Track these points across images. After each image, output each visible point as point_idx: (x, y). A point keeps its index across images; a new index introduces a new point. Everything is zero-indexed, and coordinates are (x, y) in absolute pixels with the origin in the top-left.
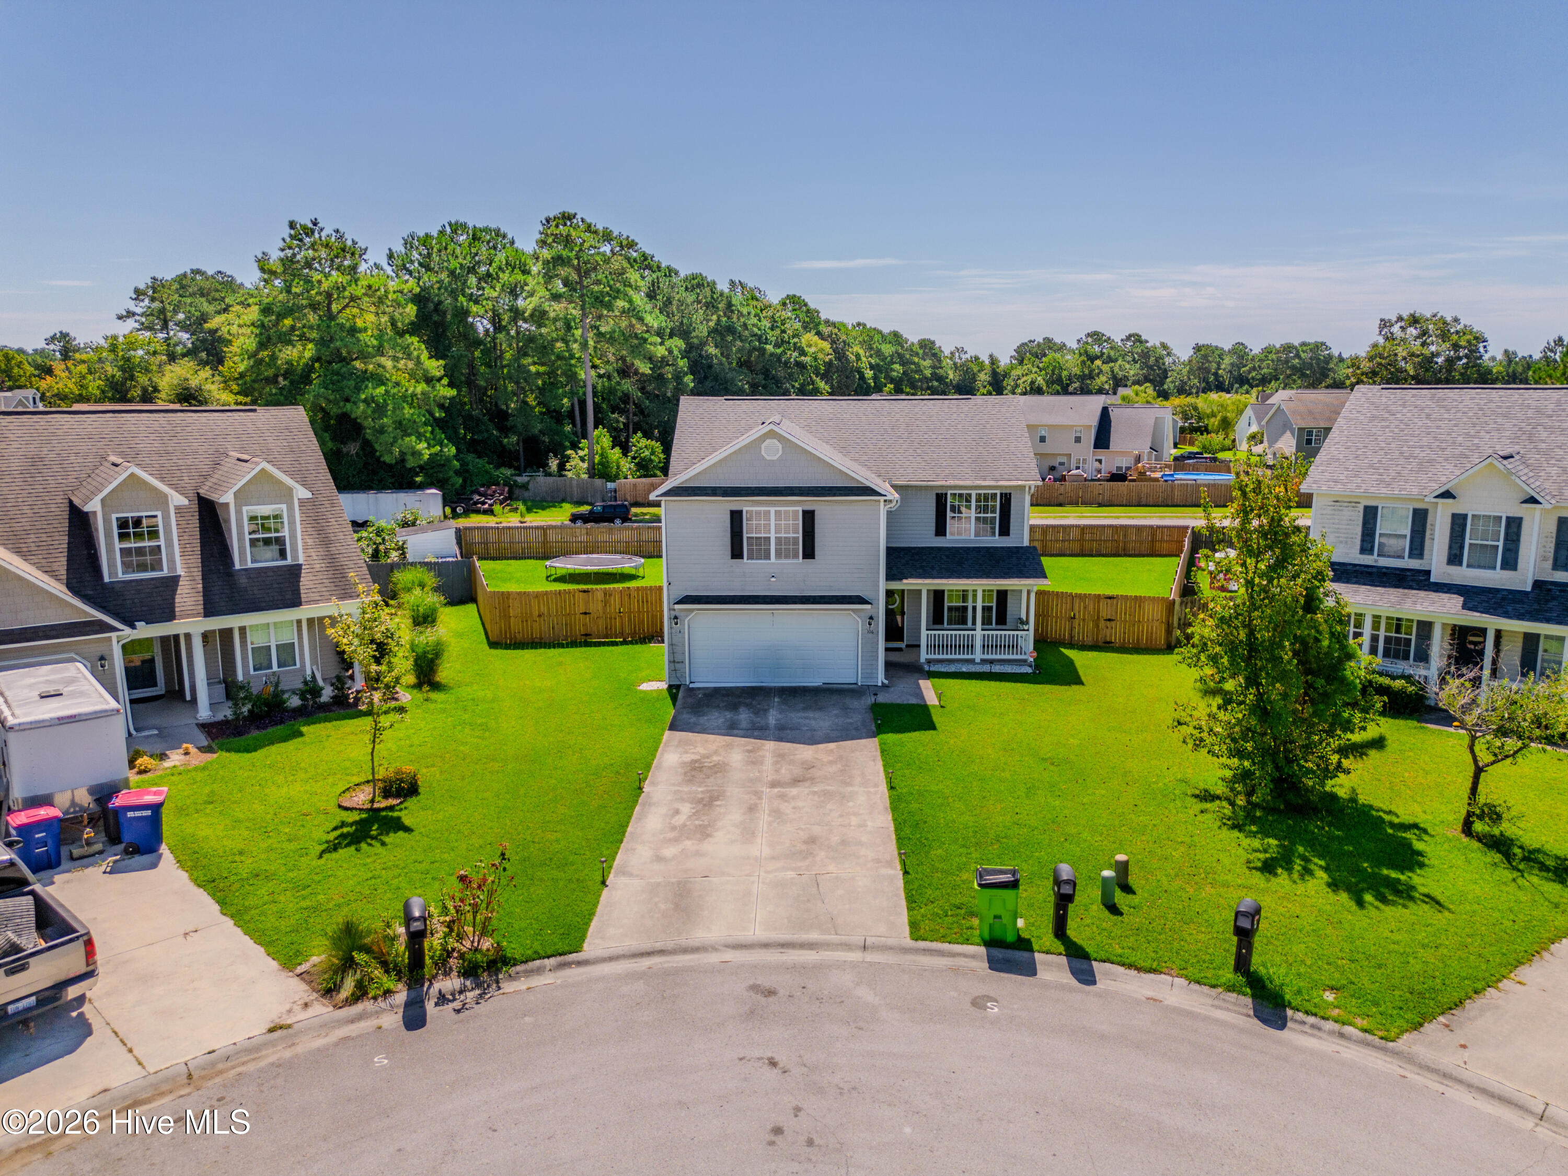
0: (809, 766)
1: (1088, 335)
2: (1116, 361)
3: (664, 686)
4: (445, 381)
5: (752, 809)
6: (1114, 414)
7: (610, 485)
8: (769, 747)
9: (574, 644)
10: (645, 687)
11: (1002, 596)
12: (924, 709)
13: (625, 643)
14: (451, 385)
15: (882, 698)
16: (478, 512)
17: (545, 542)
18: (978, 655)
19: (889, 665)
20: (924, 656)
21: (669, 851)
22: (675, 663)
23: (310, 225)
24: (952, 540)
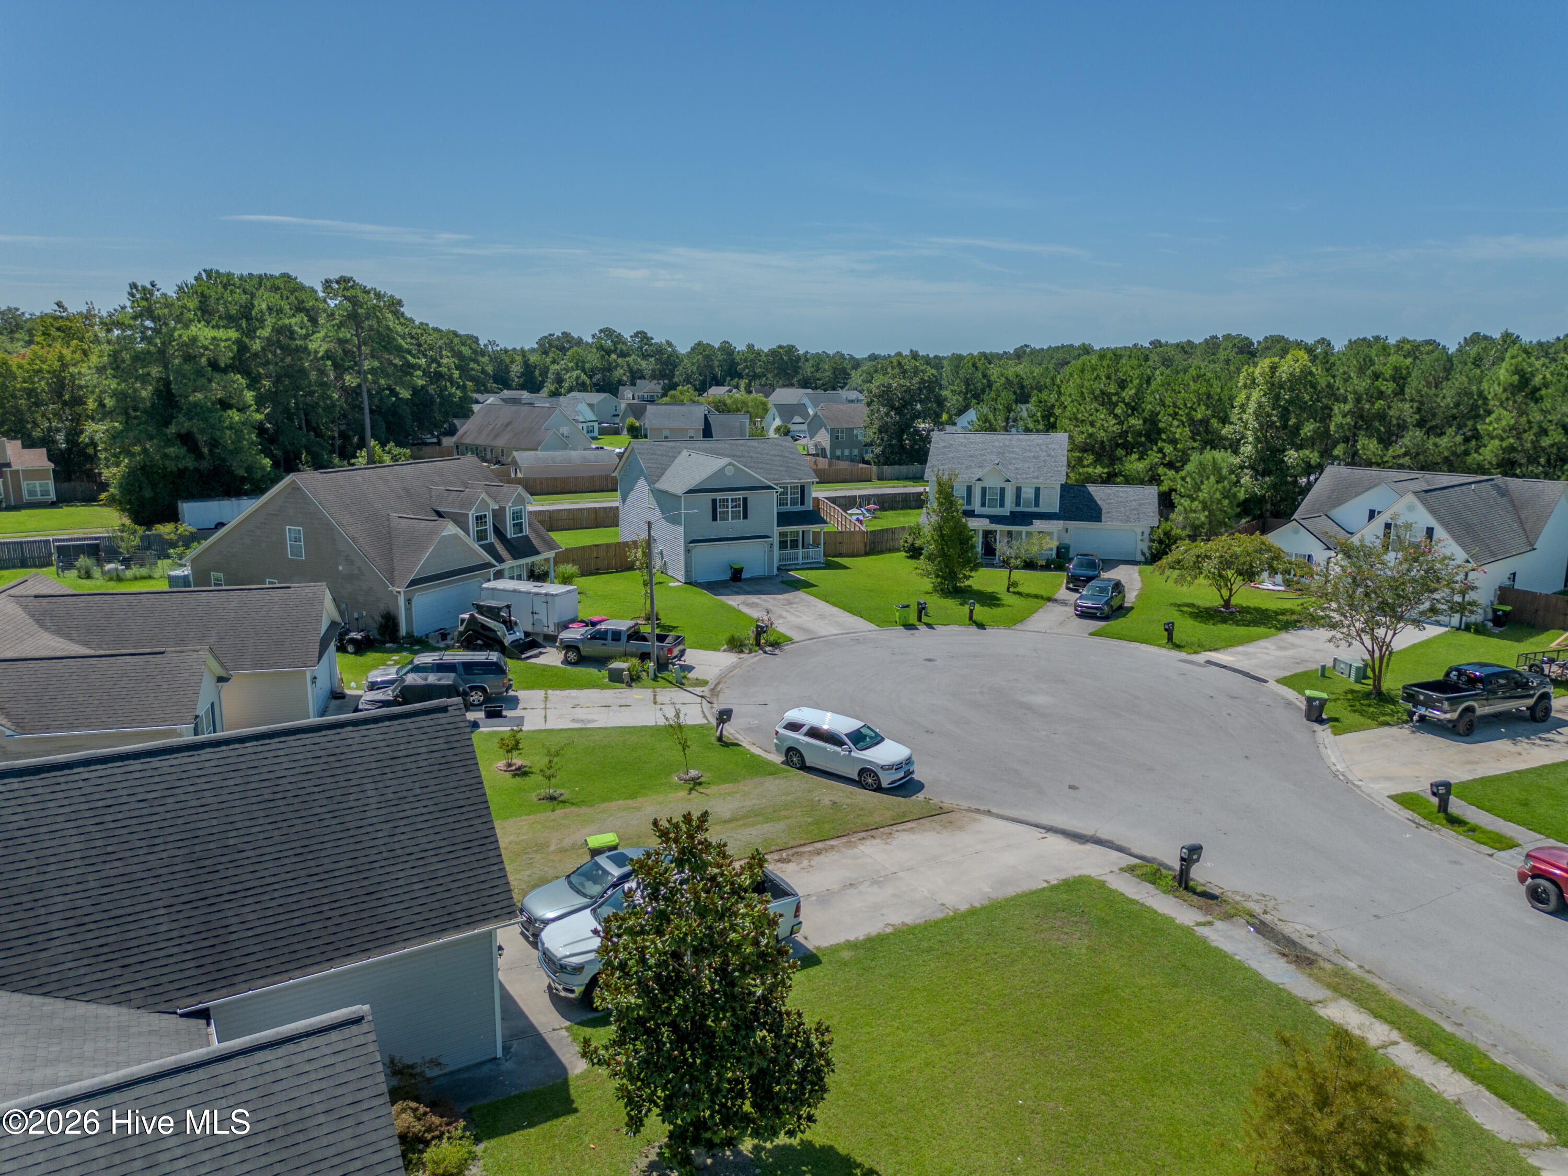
3: (680, 583)
5: (788, 611)
6: (712, 419)
8: (763, 596)
10: (671, 585)
12: (802, 580)
13: (617, 572)
18: (801, 561)
22: (688, 571)
23: (149, 286)
24: (782, 508)
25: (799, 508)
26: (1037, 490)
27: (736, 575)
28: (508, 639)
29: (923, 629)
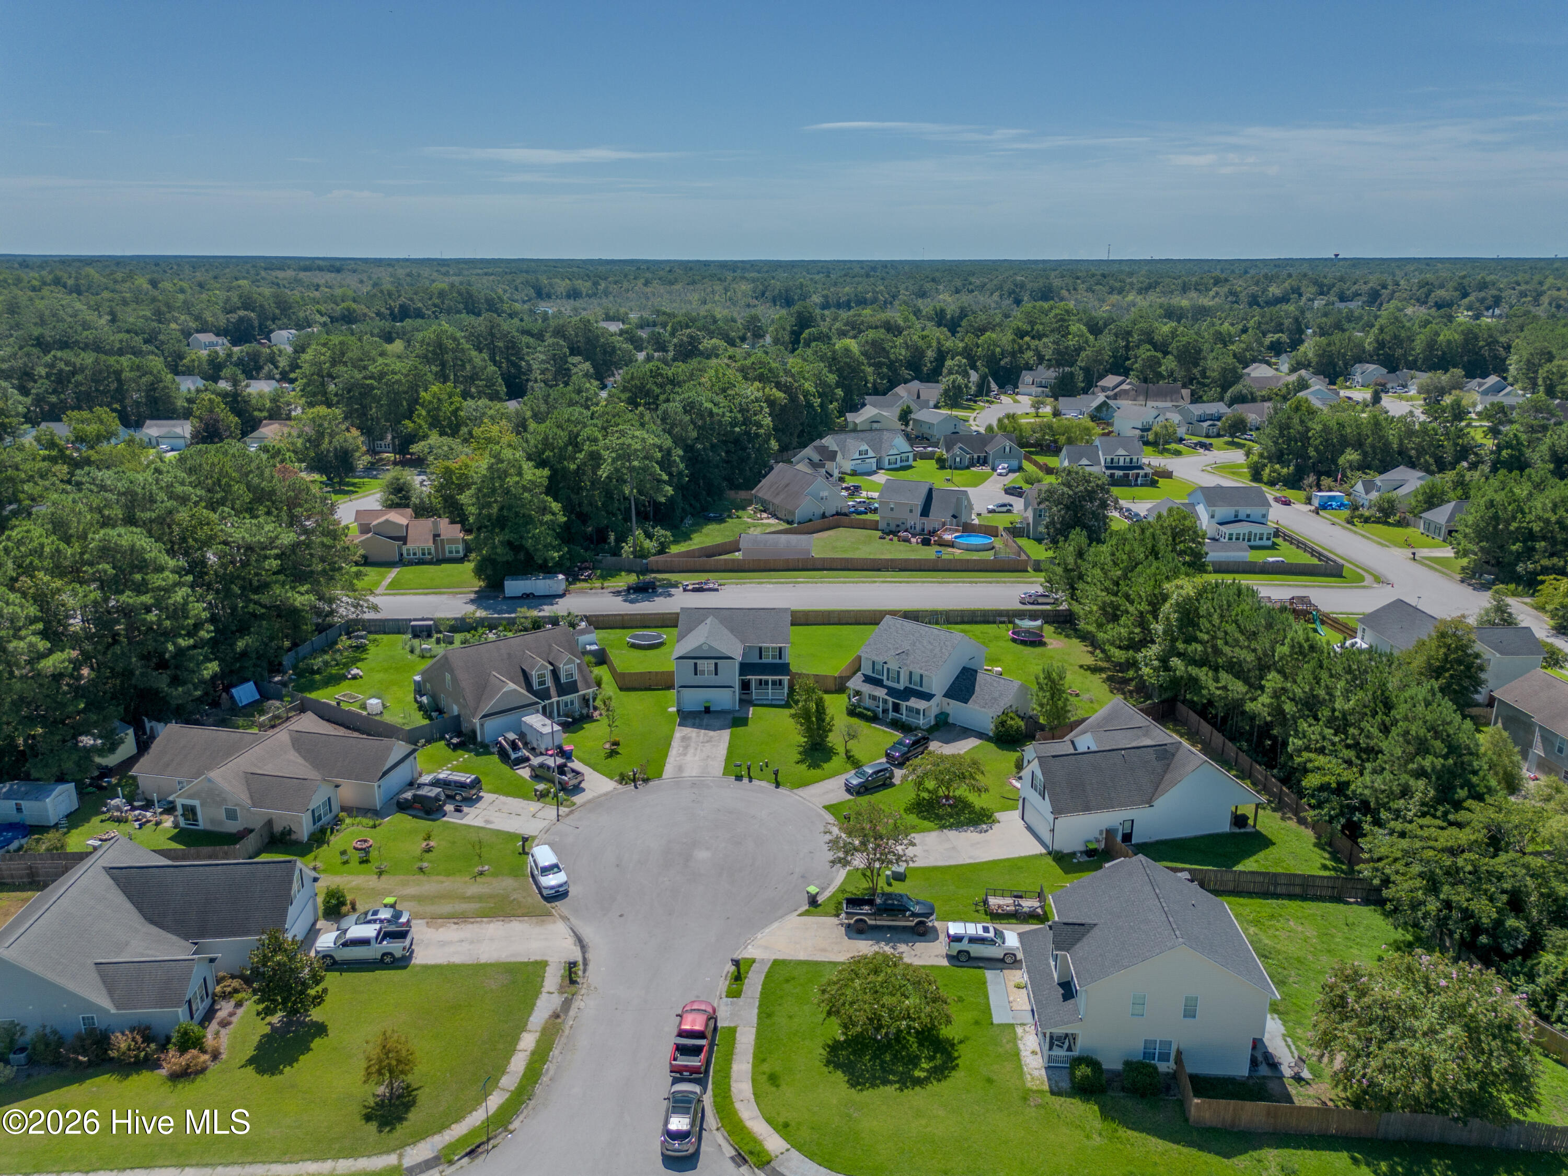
0: (711, 737)
3: (675, 708)
5: (696, 749)
6: (934, 494)
7: (644, 561)
8: (703, 732)
9: (646, 689)
10: (671, 708)
12: (747, 718)
13: (662, 689)
15: (737, 715)
16: (580, 580)
18: (769, 698)
19: (742, 702)
20: (751, 699)
21: (679, 757)
22: (679, 700)
24: (764, 661)
25: (777, 661)
26: (921, 676)
27: (707, 710)
28: (513, 756)
29: (746, 780)
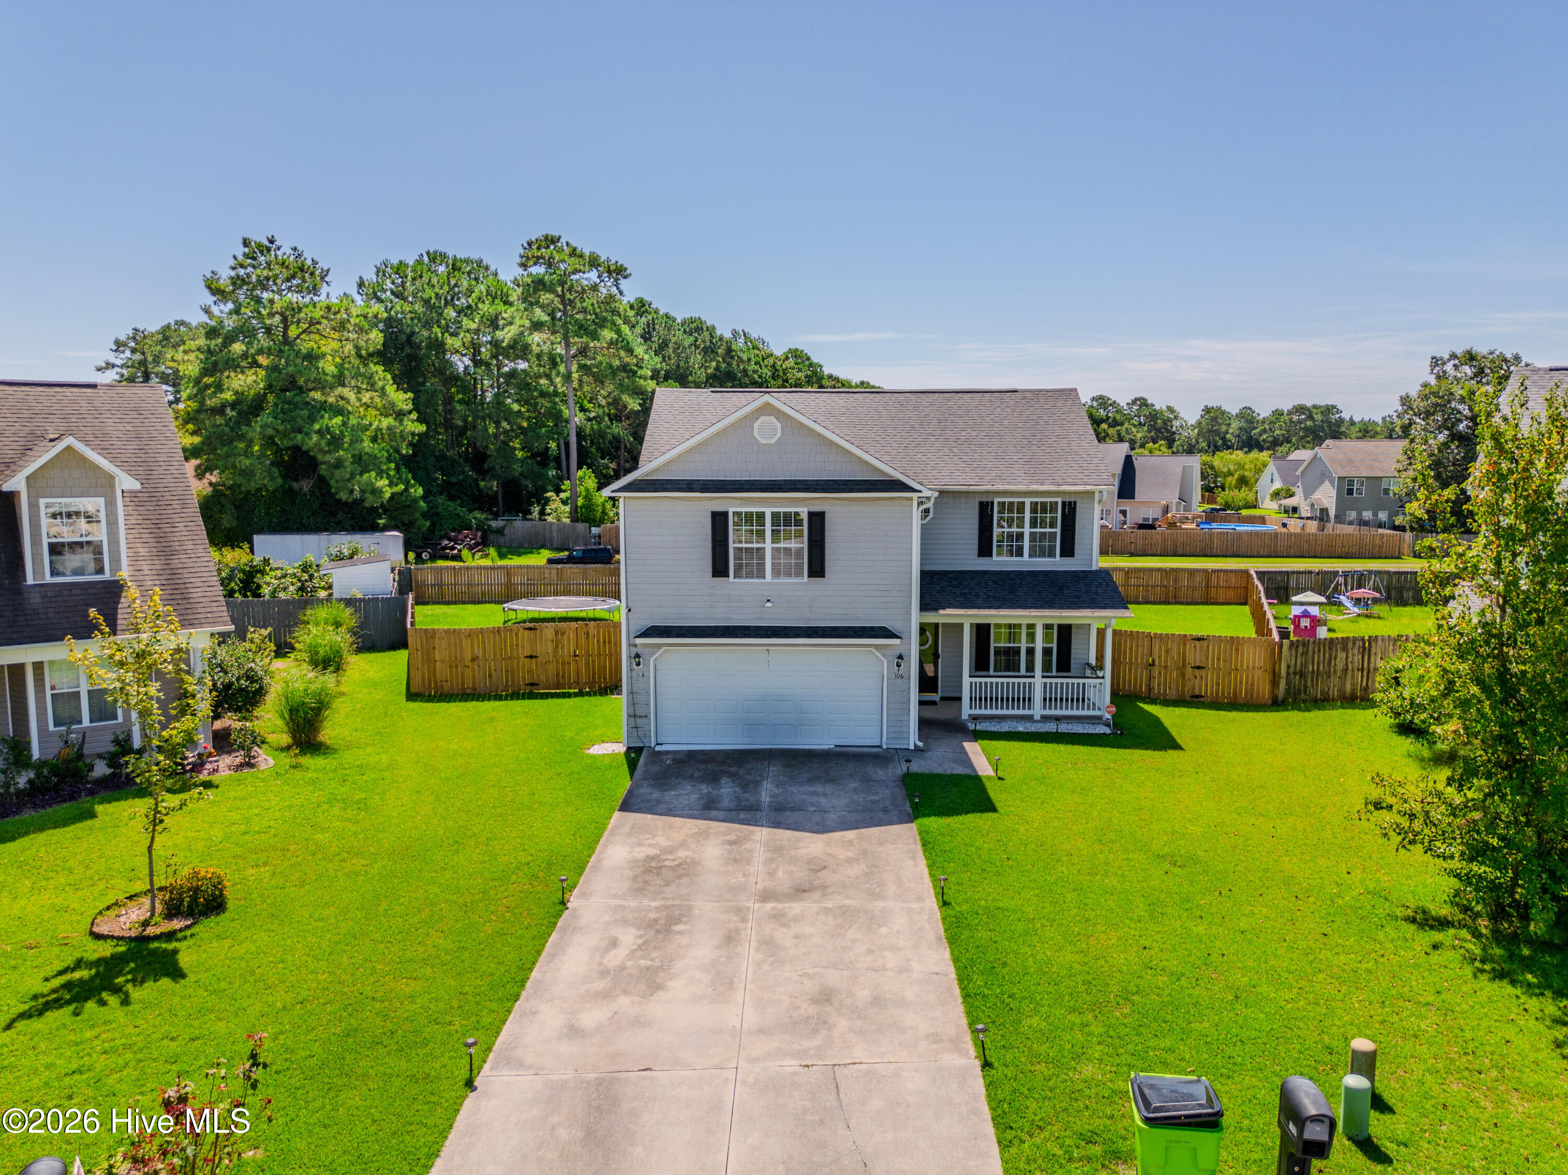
0: (818, 867)
1: (1093, 399)
2: (1122, 424)
3: (621, 748)
4: (414, 416)
5: (731, 938)
6: (1138, 463)
7: (594, 530)
8: (761, 834)
9: (516, 695)
10: (597, 750)
11: (1065, 632)
12: (976, 780)
13: (581, 694)
14: (420, 420)
15: (916, 767)
16: (446, 558)
17: (509, 584)
18: (1037, 710)
19: (923, 723)
20: (966, 711)
21: (591, 1018)
22: (635, 717)
23: (267, 243)
24: (1001, 561)
25: (1056, 563)
